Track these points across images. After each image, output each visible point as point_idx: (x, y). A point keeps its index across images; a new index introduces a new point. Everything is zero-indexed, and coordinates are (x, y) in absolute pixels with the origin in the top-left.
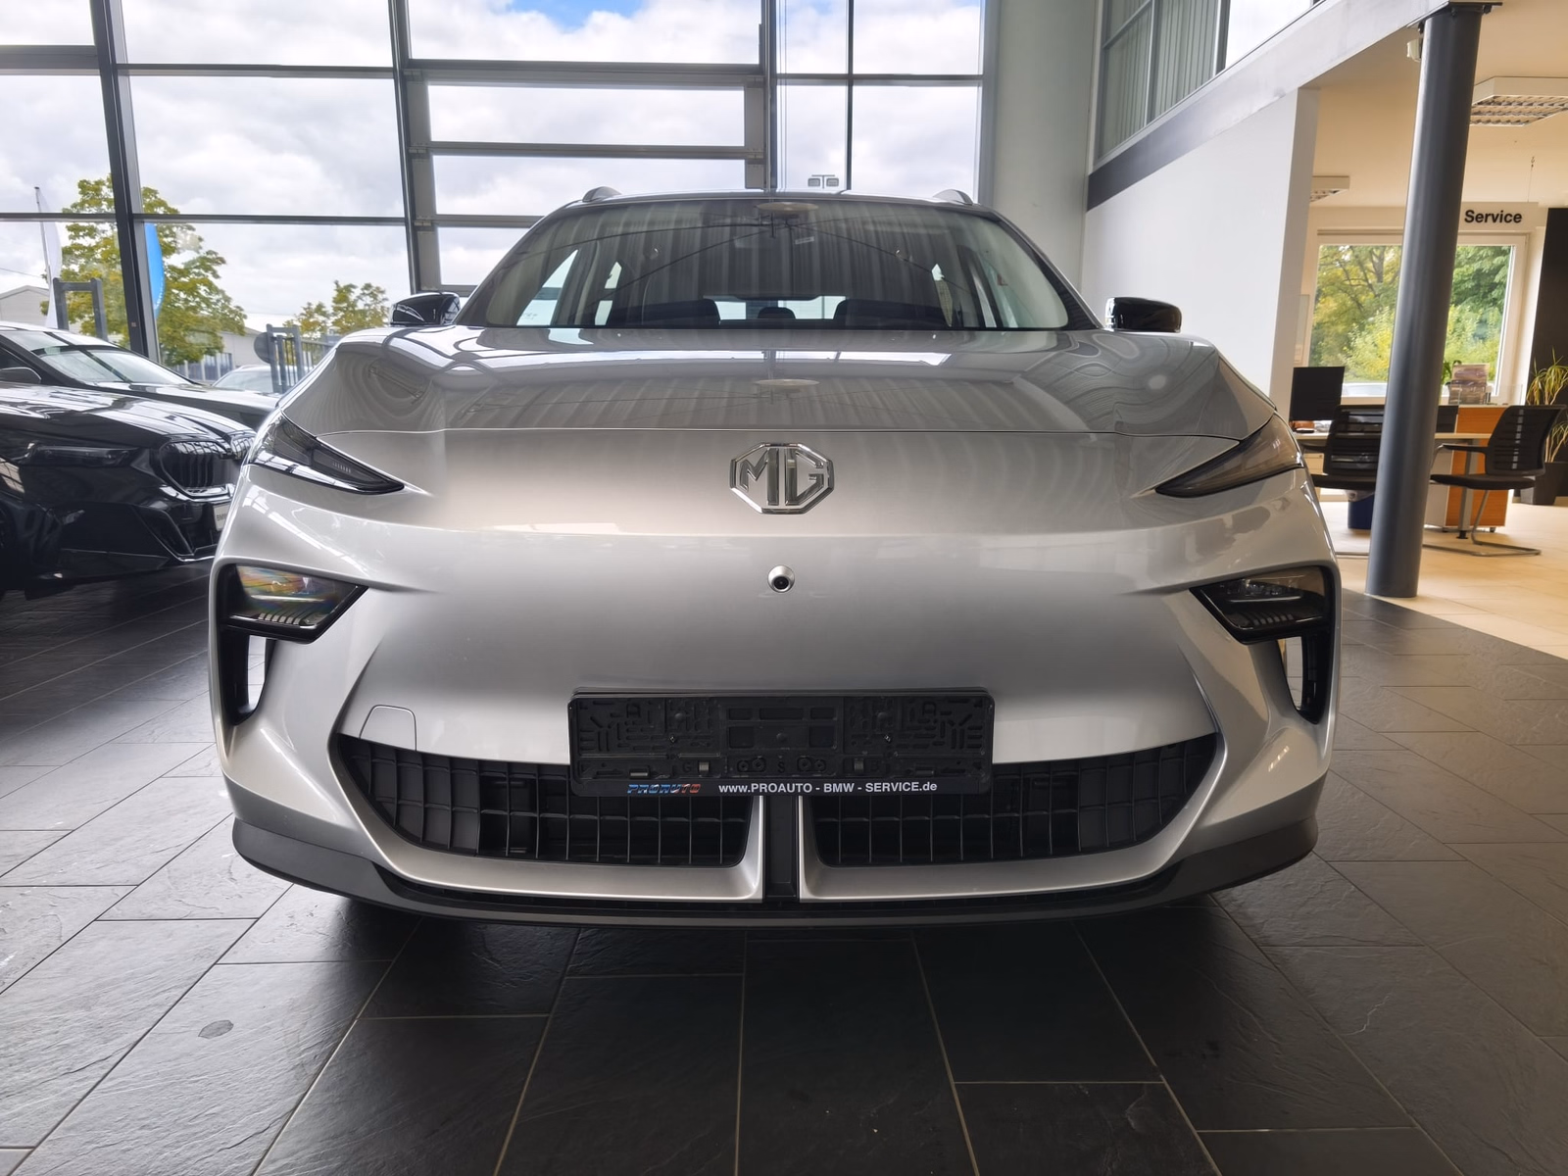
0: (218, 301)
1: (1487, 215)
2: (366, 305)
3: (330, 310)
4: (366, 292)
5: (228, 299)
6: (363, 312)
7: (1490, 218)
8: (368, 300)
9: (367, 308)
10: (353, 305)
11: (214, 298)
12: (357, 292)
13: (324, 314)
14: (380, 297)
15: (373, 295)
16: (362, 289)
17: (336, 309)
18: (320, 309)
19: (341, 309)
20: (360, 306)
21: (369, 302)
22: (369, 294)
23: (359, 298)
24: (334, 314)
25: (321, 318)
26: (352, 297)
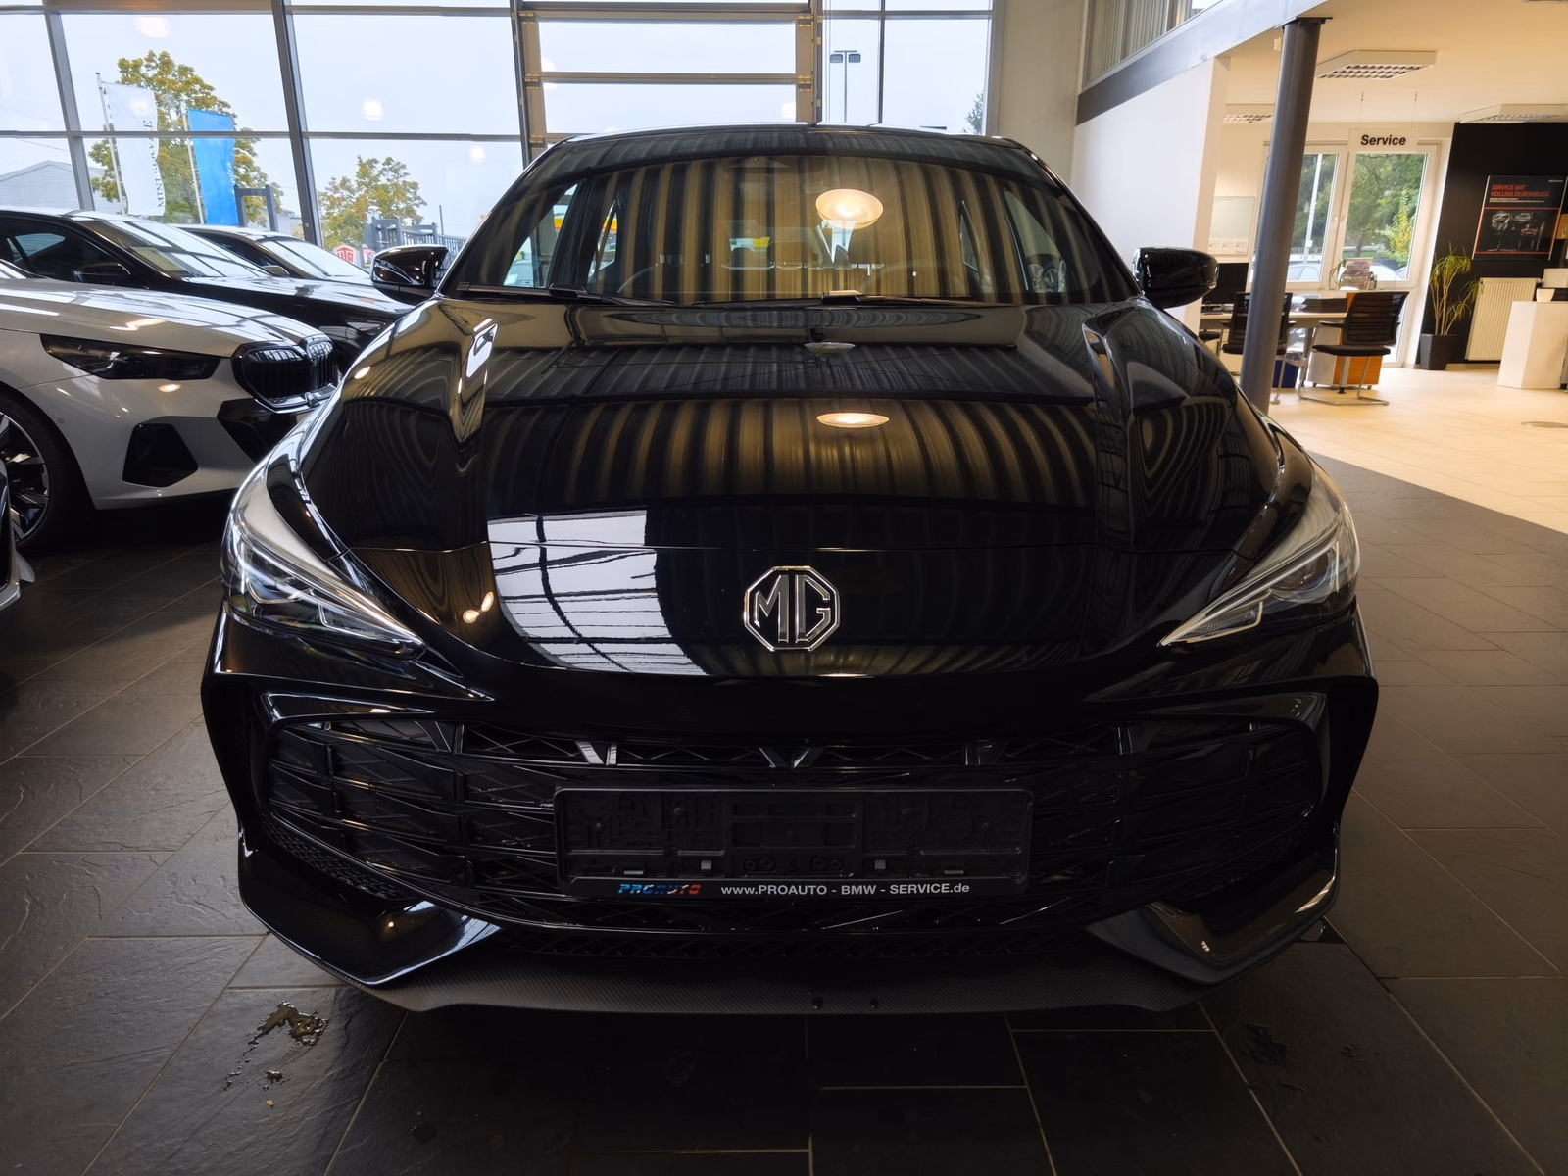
0: (255, 178)
1: (1379, 139)
2: (388, 180)
3: (355, 186)
4: (387, 166)
5: (264, 176)
6: (384, 187)
7: (1381, 141)
8: (390, 175)
9: (389, 183)
10: (376, 179)
11: (253, 174)
12: (379, 166)
13: (349, 189)
14: (402, 172)
15: (396, 171)
16: (384, 164)
17: (360, 184)
18: (344, 182)
19: (363, 184)
20: (383, 180)
21: (390, 178)
22: (391, 169)
23: (381, 172)
24: (359, 189)
25: (346, 193)
26: (375, 172)
